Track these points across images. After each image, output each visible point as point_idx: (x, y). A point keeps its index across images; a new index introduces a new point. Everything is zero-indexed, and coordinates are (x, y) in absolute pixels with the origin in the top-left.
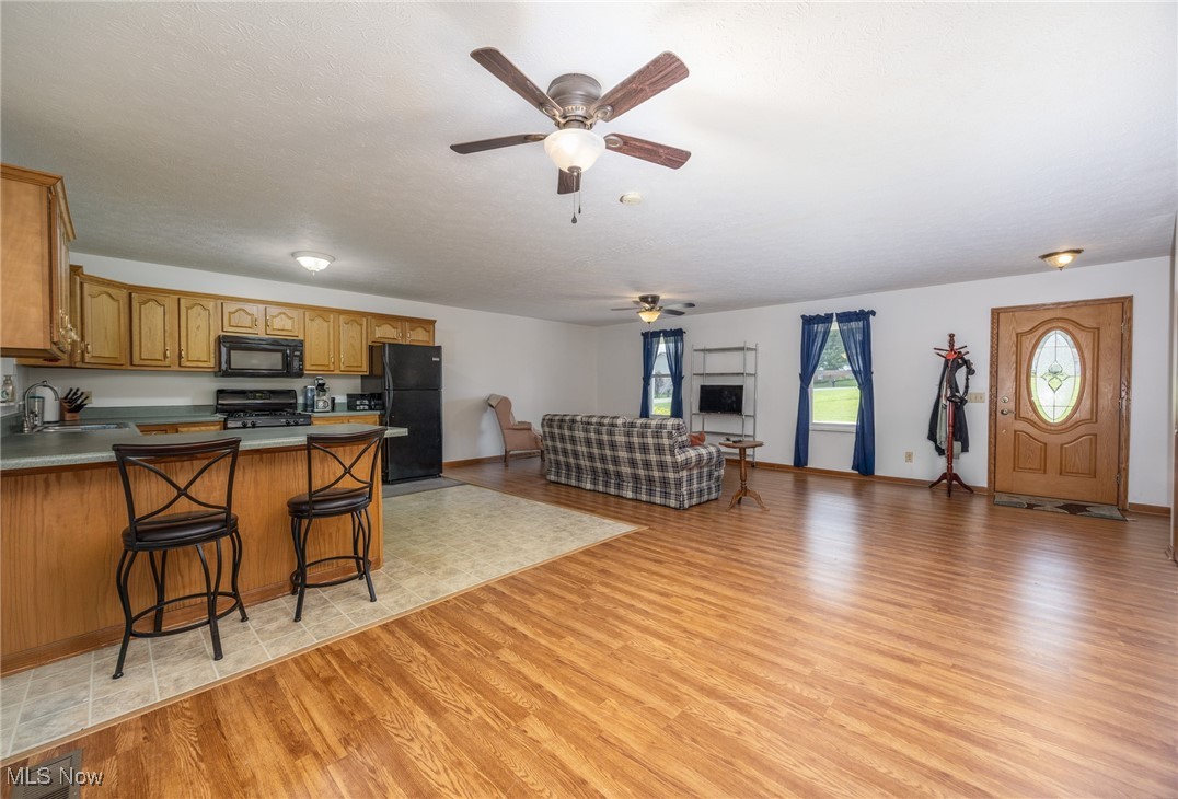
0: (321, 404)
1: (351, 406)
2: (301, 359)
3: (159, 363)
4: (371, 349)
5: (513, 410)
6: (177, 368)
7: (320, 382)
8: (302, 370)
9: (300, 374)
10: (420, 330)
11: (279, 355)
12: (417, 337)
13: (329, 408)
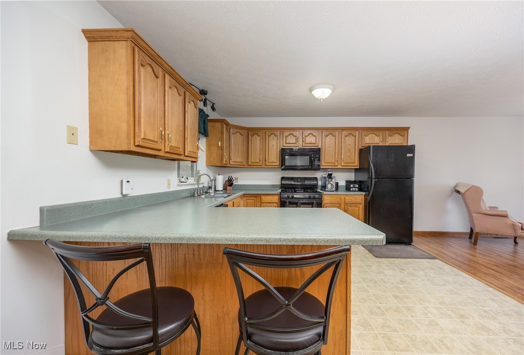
0: (329, 186)
1: (348, 189)
2: (319, 160)
3: (258, 164)
4: (361, 151)
5: (484, 197)
6: (264, 166)
7: (330, 173)
8: (319, 166)
9: (318, 169)
10: (397, 135)
11: (308, 157)
12: (395, 140)
13: (334, 189)
